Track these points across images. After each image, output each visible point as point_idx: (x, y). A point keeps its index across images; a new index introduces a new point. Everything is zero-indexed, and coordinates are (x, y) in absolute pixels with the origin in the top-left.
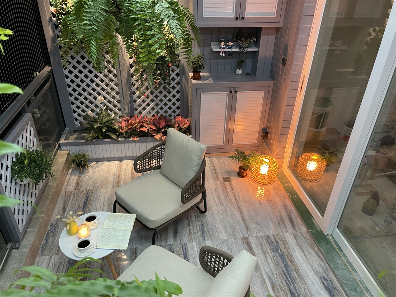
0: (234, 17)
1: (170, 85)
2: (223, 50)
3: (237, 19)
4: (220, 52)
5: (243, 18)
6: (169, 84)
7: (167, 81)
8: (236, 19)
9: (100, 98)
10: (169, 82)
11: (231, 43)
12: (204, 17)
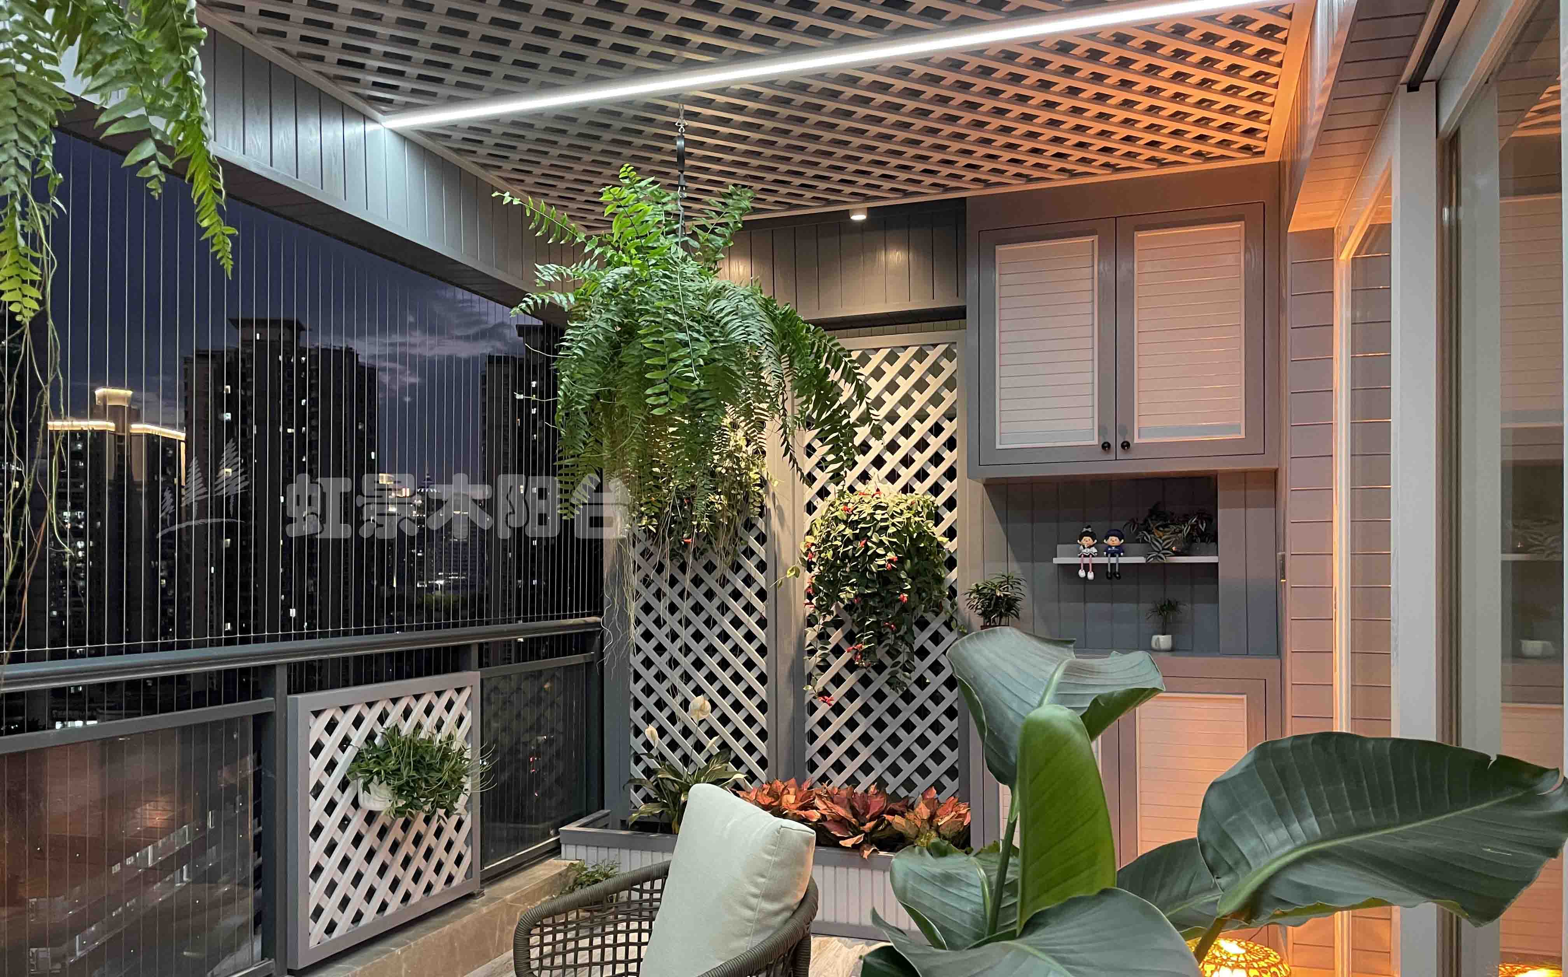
0: (1096, 442)
1: (910, 672)
2: (1086, 560)
3: (1106, 446)
4: (1078, 566)
5: (1126, 445)
6: (908, 668)
7: (902, 658)
8: (1103, 447)
9: (698, 701)
10: (907, 661)
11: (1114, 538)
12: (998, 446)
